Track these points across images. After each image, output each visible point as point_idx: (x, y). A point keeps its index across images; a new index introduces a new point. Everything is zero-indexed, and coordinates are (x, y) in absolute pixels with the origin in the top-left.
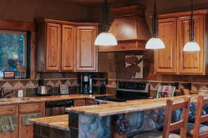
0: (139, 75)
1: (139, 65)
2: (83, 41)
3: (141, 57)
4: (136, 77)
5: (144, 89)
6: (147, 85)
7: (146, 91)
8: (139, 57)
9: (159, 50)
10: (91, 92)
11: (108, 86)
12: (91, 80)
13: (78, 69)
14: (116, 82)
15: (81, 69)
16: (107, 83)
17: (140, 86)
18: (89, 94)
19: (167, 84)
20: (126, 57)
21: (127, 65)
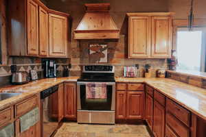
1: (103, 52)
2: (56, 29)
3: (106, 46)
4: (101, 61)
5: (111, 70)
7: (113, 72)
8: (103, 46)
10: (55, 75)
11: (71, 70)
12: (55, 65)
14: (81, 66)
16: (70, 67)
17: (108, 68)
20: (91, 46)
21: (91, 52)
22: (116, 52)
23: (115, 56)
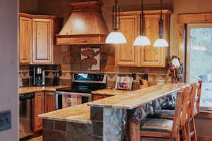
0: (96, 67)
1: (95, 57)
2: (39, 34)
3: (98, 49)
4: (93, 69)
5: (102, 80)
6: (105, 76)
7: (104, 82)
8: (96, 50)
9: (121, 45)
10: (43, 83)
11: (62, 78)
12: (44, 72)
13: (34, 61)
14: (71, 74)
15: (36, 61)
16: (60, 75)
17: (98, 77)
18: (42, 86)
19: (124, 75)
20: (82, 50)
21: (83, 57)
22: (109, 57)
23: (108, 62)
